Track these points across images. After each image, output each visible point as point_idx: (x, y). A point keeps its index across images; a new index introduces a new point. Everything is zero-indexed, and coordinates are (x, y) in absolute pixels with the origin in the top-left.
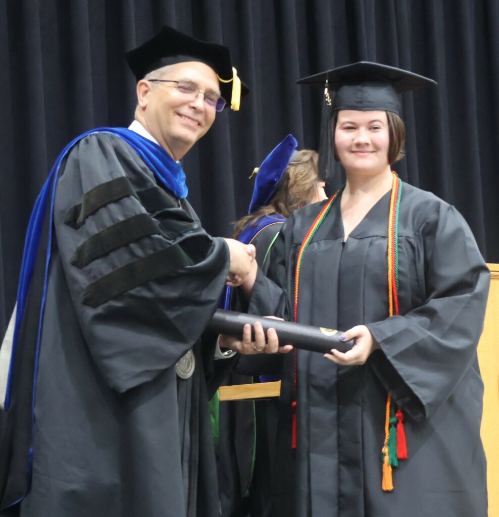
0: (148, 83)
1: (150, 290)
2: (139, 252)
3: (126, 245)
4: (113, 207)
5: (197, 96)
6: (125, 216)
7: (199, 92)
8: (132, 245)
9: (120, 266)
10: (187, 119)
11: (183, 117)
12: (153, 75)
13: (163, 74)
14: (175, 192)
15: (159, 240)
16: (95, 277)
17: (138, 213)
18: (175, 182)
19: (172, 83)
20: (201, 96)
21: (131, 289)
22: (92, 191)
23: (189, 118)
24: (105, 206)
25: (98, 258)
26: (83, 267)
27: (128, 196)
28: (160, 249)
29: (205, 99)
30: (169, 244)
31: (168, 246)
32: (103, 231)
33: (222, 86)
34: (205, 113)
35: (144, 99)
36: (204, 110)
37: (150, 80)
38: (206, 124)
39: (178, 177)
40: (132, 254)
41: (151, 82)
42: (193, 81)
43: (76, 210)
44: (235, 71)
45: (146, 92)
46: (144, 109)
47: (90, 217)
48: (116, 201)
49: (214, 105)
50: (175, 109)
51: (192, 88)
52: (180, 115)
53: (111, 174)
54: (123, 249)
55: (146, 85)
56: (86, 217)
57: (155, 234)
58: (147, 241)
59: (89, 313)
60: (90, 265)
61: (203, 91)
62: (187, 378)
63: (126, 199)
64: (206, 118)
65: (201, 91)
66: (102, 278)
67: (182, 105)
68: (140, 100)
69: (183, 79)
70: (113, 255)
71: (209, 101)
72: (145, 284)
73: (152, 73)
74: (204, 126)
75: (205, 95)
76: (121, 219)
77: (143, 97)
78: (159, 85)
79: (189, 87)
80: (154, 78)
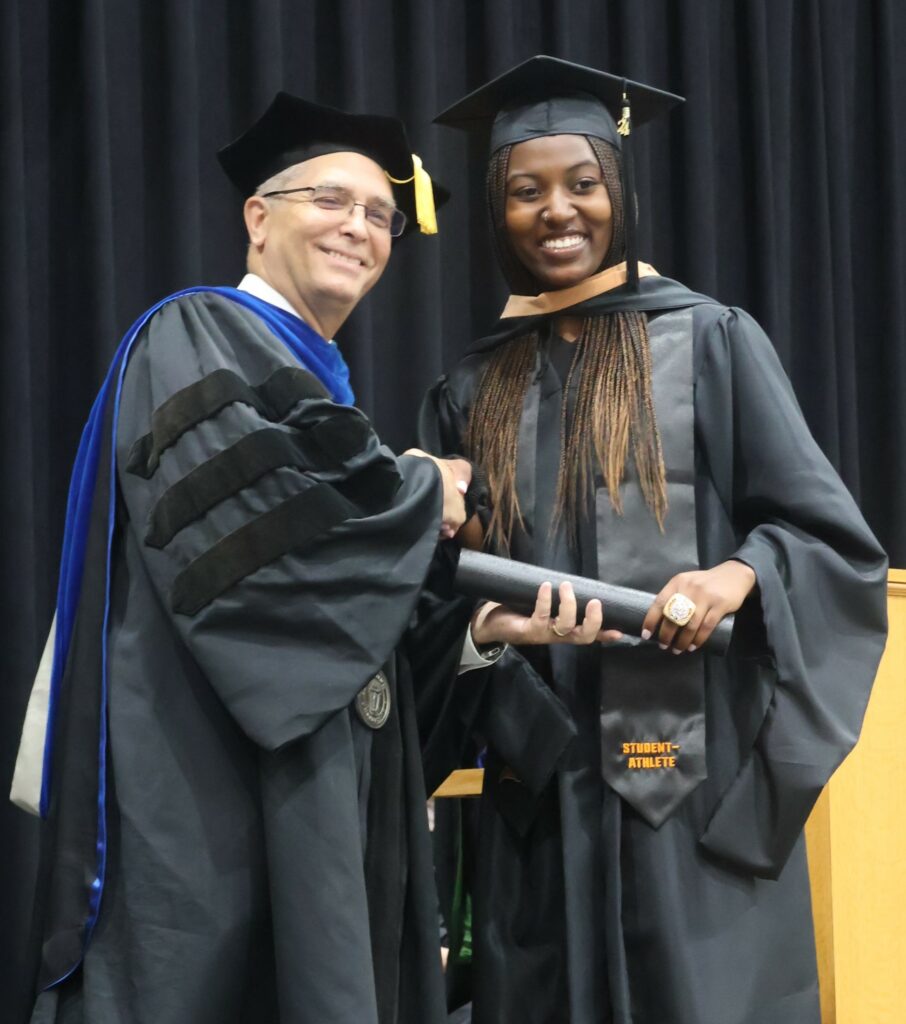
0: (263, 201)
1: (286, 569)
2: (259, 505)
3: (235, 494)
4: (207, 427)
5: (351, 212)
7: (355, 204)
8: (245, 493)
9: (227, 533)
10: (338, 255)
11: (332, 253)
12: (272, 184)
13: (288, 179)
15: (290, 476)
16: (186, 561)
17: (249, 432)
18: (331, 377)
19: (306, 194)
20: (360, 211)
21: (254, 570)
22: (166, 403)
23: (342, 254)
24: (193, 427)
25: (186, 524)
26: (163, 546)
27: (231, 403)
28: (295, 492)
29: (366, 216)
31: (308, 486)
32: (191, 474)
33: (395, 188)
34: (370, 241)
35: (259, 230)
36: (367, 237)
37: (267, 195)
38: (375, 263)
40: (247, 509)
41: (268, 198)
42: (341, 186)
43: (145, 445)
44: (417, 161)
45: (261, 218)
46: (261, 248)
47: (167, 451)
48: (213, 416)
49: (386, 227)
50: (316, 240)
51: (341, 199)
52: (325, 250)
53: (201, 369)
54: (230, 502)
55: (261, 207)
56: (162, 452)
57: (280, 466)
58: (270, 482)
59: (186, 624)
60: (176, 540)
61: (362, 201)
62: (379, 727)
63: (228, 409)
64: (374, 251)
65: (358, 202)
66: (198, 560)
67: (326, 230)
68: (255, 233)
69: (324, 184)
70: (213, 515)
71: (376, 220)
72: (275, 561)
73: (270, 182)
74: (373, 267)
75: (366, 208)
76: (222, 448)
77: (257, 226)
78: (283, 202)
79: (337, 199)
80: (273, 190)
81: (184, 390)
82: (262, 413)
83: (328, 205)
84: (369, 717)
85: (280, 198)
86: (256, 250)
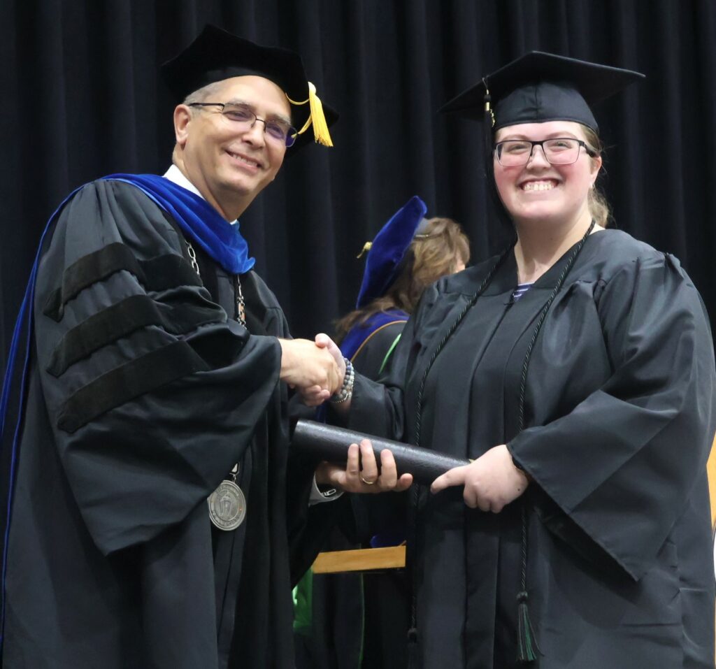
0: (187, 108)
1: (146, 407)
2: (130, 353)
3: (114, 342)
4: (99, 287)
5: (253, 126)
6: (112, 299)
7: (257, 119)
8: (121, 342)
10: (239, 158)
11: (235, 156)
12: (195, 97)
13: (208, 94)
14: (224, 264)
15: (157, 333)
16: (72, 390)
17: (130, 294)
18: (225, 249)
19: (218, 107)
20: (260, 125)
21: (119, 405)
22: (74, 265)
23: (242, 157)
24: (89, 286)
25: (76, 361)
26: (60, 375)
27: (118, 271)
28: (158, 346)
29: (265, 130)
30: (171, 339)
31: (171, 342)
32: (84, 323)
33: (293, 109)
34: (267, 149)
35: (183, 132)
36: (264, 144)
37: (191, 105)
38: (270, 167)
39: (231, 242)
40: (122, 355)
41: (192, 107)
42: (246, 103)
44: (312, 88)
45: (186, 122)
46: (183, 145)
47: (70, 303)
48: (104, 280)
49: (283, 138)
50: (223, 145)
51: (247, 114)
52: (230, 153)
53: (103, 239)
54: (109, 348)
55: (186, 113)
56: (66, 303)
57: (150, 324)
58: (139, 337)
59: (65, 440)
60: (67, 373)
61: (262, 117)
63: (116, 275)
64: (270, 157)
65: (258, 118)
66: (80, 391)
67: (232, 137)
68: (179, 133)
69: (232, 101)
70: (96, 357)
71: (274, 132)
72: (137, 399)
73: (194, 94)
75: (264, 122)
76: (108, 304)
77: (182, 128)
78: (201, 111)
79: (243, 113)
80: (196, 102)
81: (89, 256)
82: (141, 281)
83: (236, 118)
85: (200, 108)
86: (180, 147)
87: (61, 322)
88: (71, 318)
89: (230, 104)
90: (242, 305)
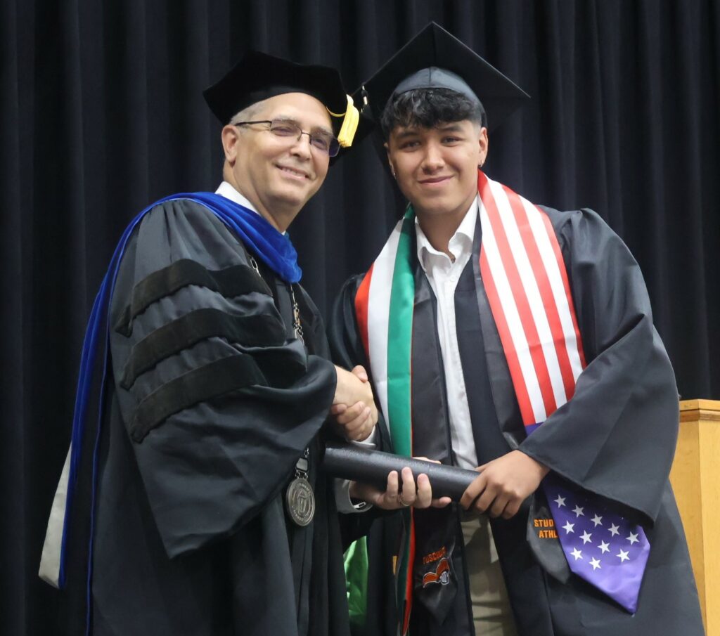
0: (235, 128)
1: (202, 413)
2: (192, 363)
3: (177, 353)
4: (167, 302)
5: (299, 139)
7: (302, 133)
8: (184, 353)
9: (166, 382)
10: (288, 171)
11: (284, 170)
12: (241, 116)
13: (253, 113)
14: (282, 275)
18: (282, 261)
19: (266, 125)
20: (305, 138)
23: (291, 169)
24: (158, 300)
27: (187, 285)
28: (218, 357)
29: (310, 142)
30: (232, 351)
31: (231, 354)
32: (150, 335)
34: (313, 160)
35: (232, 150)
36: (311, 157)
38: (317, 176)
39: (286, 254)
40: (184, 365)
41: (238, 127)
42: (292, 119)
43: (128, 312)
44: (350, 100)
45: (234, 141)
46: (233, 163)
47: (138, 317)
48: (172, 294)
49: (326, 149)
51: (292, 128)
53: (171, 258)
54: (173, 358)
55: (233, 132)
56: (135, 318)
57: (213, 336)
58: (202, 347)
60: (135, 385)
61: (307, 131)
62: (306, 524)
63: (184, 290)
64: (316, 167)
65: (304, 131)
67: (280, 152)
68: (229, 152)
69: (279, 118)
70: (160, 367)
71: (318, 144)
72: (194, 406)
73: (240, 114)
74: (315, 179)
75: (310, 135)
76: (174, 317)
77: (230, 147)
78: (249, 130)
79: (289, 128)
80: (242, 121)
81: (155, 273)
83: (282, 133)
84: (297, 517)
85: (247, 127)
86: (229, 165)
87: (131, 337)
88: (140, 332)
89: (277, 121)
90: (297, 311)
